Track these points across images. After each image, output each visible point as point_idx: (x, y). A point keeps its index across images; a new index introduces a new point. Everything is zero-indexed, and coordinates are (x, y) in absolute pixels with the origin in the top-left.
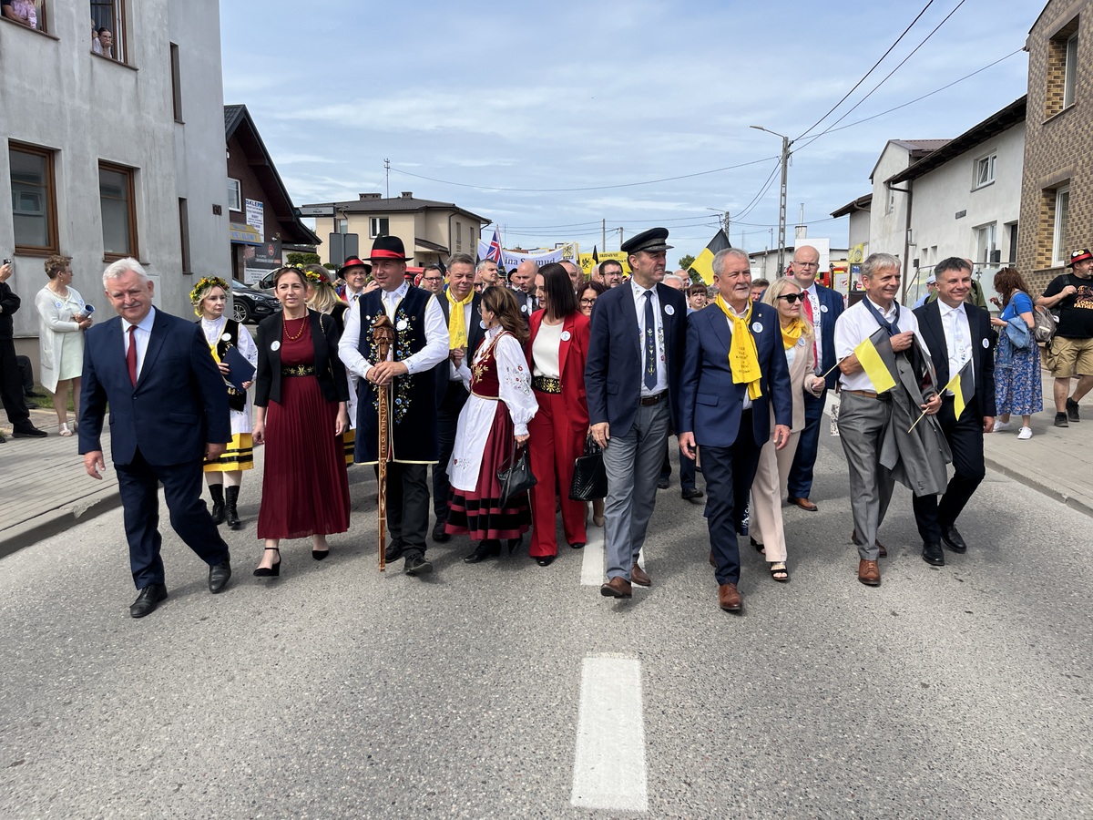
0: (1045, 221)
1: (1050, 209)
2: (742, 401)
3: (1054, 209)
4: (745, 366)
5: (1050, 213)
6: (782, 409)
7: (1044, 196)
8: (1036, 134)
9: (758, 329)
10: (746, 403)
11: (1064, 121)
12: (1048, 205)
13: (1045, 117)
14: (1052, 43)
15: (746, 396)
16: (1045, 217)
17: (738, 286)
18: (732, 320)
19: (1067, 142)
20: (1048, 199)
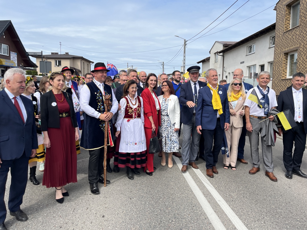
0: (284, 63)
1: (286, 60)
2: (217, 115)
3: (287, 60)
4: (217, 104)
5: (286, 61)
6: (227, 118)
7: (284, 55)
8: (281, 36)
9: (221, 93)
10: (218, 116)
11: (294, 31)
12: (285, 58)
13: (284, 30)
14: (287, 7)
15: (218, 114)
16: (285, 62)
17: (214, 80)
18: (212, 90)
19: (296, 38)
20: (286, 56)
